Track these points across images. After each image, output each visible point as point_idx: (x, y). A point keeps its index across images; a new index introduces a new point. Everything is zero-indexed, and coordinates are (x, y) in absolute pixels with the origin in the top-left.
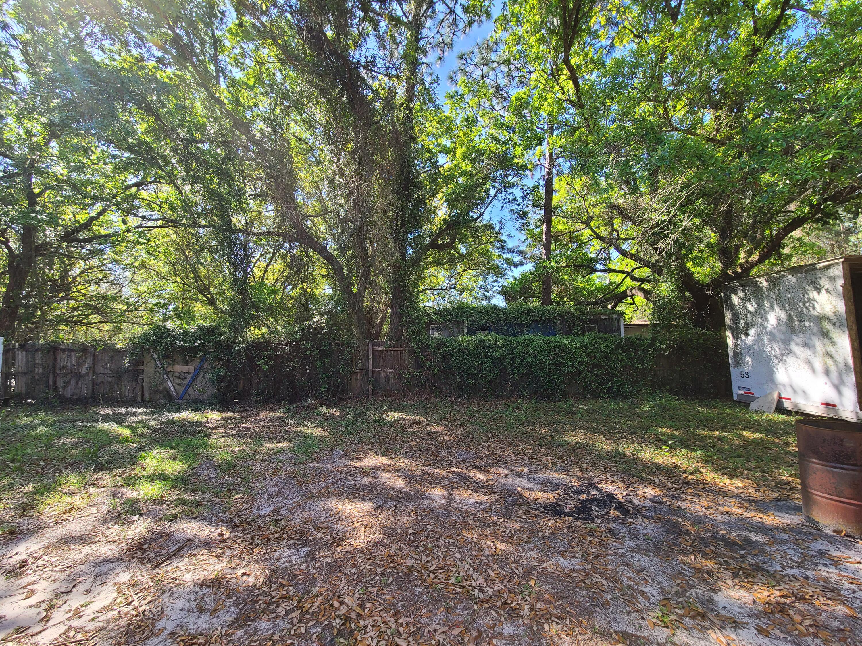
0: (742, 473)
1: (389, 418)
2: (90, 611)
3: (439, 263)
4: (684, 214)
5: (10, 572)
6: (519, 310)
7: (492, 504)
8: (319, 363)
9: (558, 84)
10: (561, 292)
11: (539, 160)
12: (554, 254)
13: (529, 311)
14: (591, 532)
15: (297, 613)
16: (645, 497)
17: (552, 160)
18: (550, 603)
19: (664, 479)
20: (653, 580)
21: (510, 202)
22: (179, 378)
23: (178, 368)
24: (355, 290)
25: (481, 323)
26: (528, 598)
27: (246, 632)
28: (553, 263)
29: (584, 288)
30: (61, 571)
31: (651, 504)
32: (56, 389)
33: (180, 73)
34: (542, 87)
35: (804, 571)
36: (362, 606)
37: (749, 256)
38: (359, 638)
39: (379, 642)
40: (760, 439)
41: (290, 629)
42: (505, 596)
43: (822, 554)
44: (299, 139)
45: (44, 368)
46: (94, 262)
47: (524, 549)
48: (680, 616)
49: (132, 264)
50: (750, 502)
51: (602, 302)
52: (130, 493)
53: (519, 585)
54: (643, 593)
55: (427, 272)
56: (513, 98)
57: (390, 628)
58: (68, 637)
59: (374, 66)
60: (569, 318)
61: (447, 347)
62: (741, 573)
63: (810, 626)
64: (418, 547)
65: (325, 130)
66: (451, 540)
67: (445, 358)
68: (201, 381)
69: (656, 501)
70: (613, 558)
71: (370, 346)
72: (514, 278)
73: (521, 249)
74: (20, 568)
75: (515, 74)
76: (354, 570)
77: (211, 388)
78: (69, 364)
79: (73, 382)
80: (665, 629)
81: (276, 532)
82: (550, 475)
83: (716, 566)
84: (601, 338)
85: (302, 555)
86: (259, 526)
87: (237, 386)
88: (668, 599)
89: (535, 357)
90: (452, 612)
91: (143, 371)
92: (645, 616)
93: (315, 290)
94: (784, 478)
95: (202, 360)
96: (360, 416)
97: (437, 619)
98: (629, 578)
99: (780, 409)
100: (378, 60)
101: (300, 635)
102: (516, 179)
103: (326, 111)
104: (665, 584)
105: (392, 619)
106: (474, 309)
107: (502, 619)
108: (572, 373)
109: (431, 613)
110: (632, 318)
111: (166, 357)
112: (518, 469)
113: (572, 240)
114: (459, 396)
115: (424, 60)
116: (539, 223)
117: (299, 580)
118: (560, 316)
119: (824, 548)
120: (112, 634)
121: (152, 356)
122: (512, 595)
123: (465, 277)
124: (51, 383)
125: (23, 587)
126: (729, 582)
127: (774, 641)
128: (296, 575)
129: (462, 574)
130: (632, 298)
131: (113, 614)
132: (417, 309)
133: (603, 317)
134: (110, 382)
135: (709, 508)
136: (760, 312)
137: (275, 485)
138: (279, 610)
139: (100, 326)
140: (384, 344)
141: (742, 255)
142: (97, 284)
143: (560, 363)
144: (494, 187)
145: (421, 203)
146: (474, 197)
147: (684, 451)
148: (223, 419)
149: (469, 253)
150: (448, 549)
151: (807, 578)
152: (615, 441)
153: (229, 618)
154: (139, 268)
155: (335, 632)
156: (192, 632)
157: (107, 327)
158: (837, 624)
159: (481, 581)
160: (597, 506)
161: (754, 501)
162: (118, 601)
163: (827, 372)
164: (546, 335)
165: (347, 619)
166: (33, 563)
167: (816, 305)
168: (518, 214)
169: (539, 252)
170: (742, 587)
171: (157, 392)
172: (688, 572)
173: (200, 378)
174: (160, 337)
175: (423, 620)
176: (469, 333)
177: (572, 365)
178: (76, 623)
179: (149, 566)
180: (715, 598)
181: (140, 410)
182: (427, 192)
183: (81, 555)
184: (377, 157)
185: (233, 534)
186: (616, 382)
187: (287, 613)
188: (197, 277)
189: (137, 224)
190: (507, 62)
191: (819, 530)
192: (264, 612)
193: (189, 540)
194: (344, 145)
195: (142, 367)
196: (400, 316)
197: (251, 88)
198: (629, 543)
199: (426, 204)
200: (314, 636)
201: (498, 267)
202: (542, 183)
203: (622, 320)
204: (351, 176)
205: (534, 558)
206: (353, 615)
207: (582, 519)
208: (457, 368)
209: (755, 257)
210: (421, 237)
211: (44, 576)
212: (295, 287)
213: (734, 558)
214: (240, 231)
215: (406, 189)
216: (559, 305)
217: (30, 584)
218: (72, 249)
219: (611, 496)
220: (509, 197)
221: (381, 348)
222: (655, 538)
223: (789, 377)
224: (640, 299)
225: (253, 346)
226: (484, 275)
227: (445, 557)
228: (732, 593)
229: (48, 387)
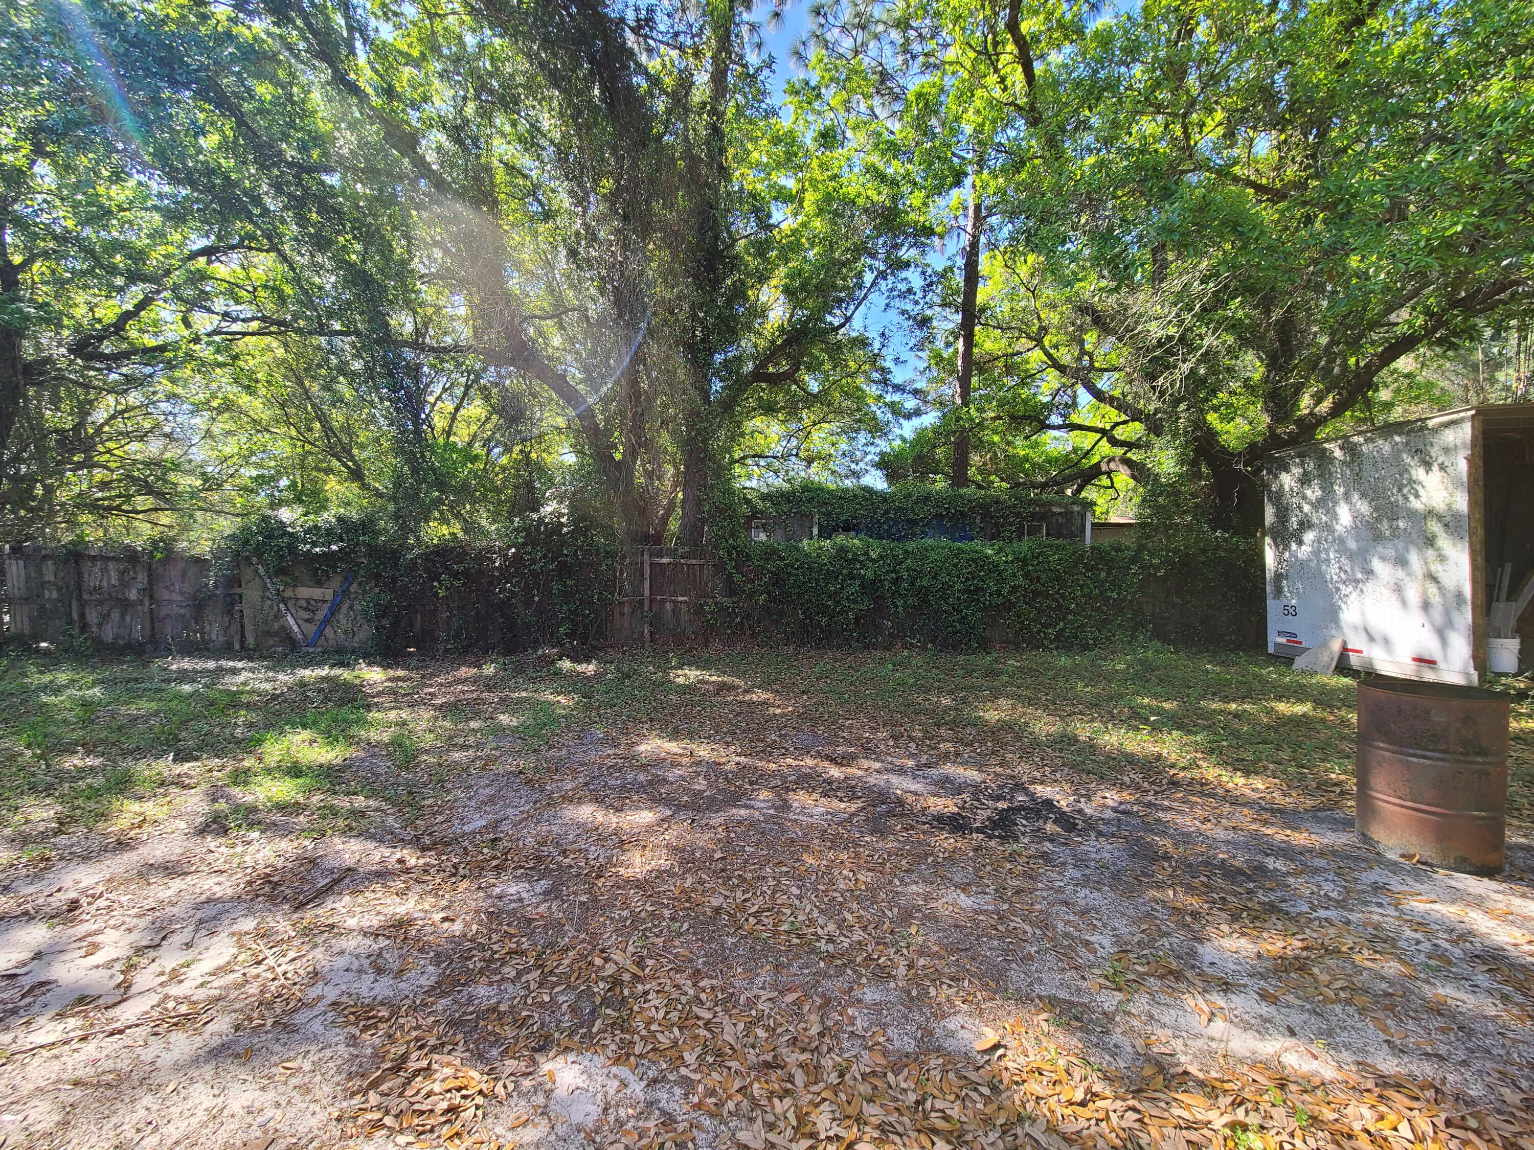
0: (1266, 768)
1: (681, 680)
2: (196, 974)
3: (769, 409)
4: (1207, 324)
5: (52, 917)
6: (910, 495)
7: (852, 815)
8: (556, 587)
9: (996, 71)
10: (985, 464)
11: (956, 218)
12: (977, 395)
13: (927, 498)
14: (1012, 857)
15: (536, 974)
16: (1104, 806)
17: (979, 219)
18: (941, 957)
19: (1138, 778)
20: (1105, 925)
21: (902, 296)
22: (306, 609)
23: (304, 592)
24: (618, 456)
25: (842, 518)
26: (905, 951)
27: (455, 1001)
28: (973, 412)
29: (1026, 459)
30: (139, 916)
31: (1113, 815)
32: (84, 627)
33: (277, 31)
34: (966, 75)
35: (1345, 913)
36: (640, 964)
37: (1316, 405)
38: (636, 1008)
39: (667, 1013)
40: (1304, 715)
41: (526, 997)
42: (870, 948)
43: (1377, 888)
44: (511, 169)
45: (59, 589)
46: (134, 398)
47: (902, 880)
48: (1142, 976)
49: (208, 402)
50: (1273, 811)
51: (1057, 484)
52: (242, 795)
53: (892, 932)
54: (1087, 944)
55: (749, 426)
56: (911, 97)
57: (686, 994)
58: (166, 1009)
59: (651, 29)
60: (998, 511)
61: (783, 559)
62: (1245, 914)
63: (1342, 989)
64: (730, 879)
65: (560, 152)
66: (785, 869)
67: (778, 580)
68: (347, 616)
69: (1122, 812)
70: (1045, 894)
71: (646, 557)
72: (904, 440)
73: (918, 385)
74: (69, 911)
75: (916, 48)
76: (625, 913)
77: (365, 627)
78: (105, 584)
79: (115, 615)
80: (1116, 993)
81: (494, 858)
82: (949, 769)
83: (1206, 906)
84: (1050, 546)
85: (538, 890)
86: (465, 849)
87: (411, 625)
88: (1125, 951)
89: (934, 578)
90: (785, 971)
91: (240, 596)
92: (1086, 975)
93: (544, 455)
94: (1333, 776)
95: (346, 578)
96: (629, 677)
97: (759, 981)
98: (1067, 923)
99: (1343, 667)
100: (659, 17)
101: (542, 1004)
102: (913, 252)
103: (561, 115)
104: (1124, 931)
105: (689, 982)
106: (830, 492)
107: (864, 980)
108: (997, 606)
109: (751, 974)
110: (1107, 513)
111: (281, 571)
112: (898, 762)
113: (1009, 370)
114: (803, 644)
115: (746, 16)
116: (951, 339)
117: (536, 927)
118: (981, 506)
119: (1381, 880)
120: (237, 1006)
121: (256, 571)
122: (881, 947)
123: (816, 435)
124: (75, 616)
125: (80, 940)
126: (1225, 928)
127: (1283, 1010)
128: (530, 921)
129: (801, 918)
130: (1109, 477)
131: (236, 977)
132: (730, 491)
133: (1056, 510)
134: (183, 616)
135: (1206, 820)
136: (1325, 503)
137: (488, 786)
138: (506, 970)
139: (154, 516)
140: (672, 553)
141: (1305, 401)
142: (141, 439)
143: (978, 589)
144: (871, 268)
145: (737, 297)
146: (834, 287)
147: (1175, 733)
148: (390, 680)
149: (825, 392)
150: (779, 882)
151: (1348, 922)
152: (1062, 718)
153: (426, 982)
154: (220, 411)
155: (598, 1000)
156: (367, 1001)
157: (166, 518)
158: (1384, 986)
159: (831, 927)
160: (1025, 818)
161: (1280, 811)
162: (240, 958)
163: (1426, 606)
164: (954, 540)
165: (615, 982)
166: (89, 904)
167: (1421, 492)
168: (915, 319)
169: (950, 392)
170: (1243, 934)
171: (268, 634)
172: (1161, 913)
173: (345, 608)
174: (268, 537)
175: (738, 983)
176: (820, 535)
177: (999, 593)
178: (175, 990)
179: (286, 907)
180: (1200, 949)
181: (240, 665)
182: (749, 275)
183: (169, 893)
184: (657, 206)
185: (421, 861)
186: (1072, 622)
187: (519, 974)
188: (327, 429)
189: (210, 328)
190: (903, 24)
191: (1378, 854)
192: (481, 972)
193: (349, 869)
194: (596, 181)
195: (239, 591)
196: (699, 503)
197: (417, 63)
198: (1071, 872)
199: (746, 298)
200: (565, 1006)
201: (875, 418)
202: (960, 262)
203: (1089, 515)
204: (611, 241)
205: (918, 895)
206: (626, 977)
207: (999, 837)
208: (799, 595)
209: (1326, 405)
210: (739, 359)
211: (112, 922)
212: (508, 449)
213: (1235, 894)
214: (406, 343)
215: (711, 269)
216: (979, 487)
217: (89, 935)
218: (92, 373)
219: (1049, 804)
220: (899, 286)
221: (665, 560)
222: (1115, 865)
223: (1363, 614)
224: (1123, 479)
225: (437, 553)
226: (850, 432)
227: (774, 892)
228: (1227, 943)
229: (70, 622)
